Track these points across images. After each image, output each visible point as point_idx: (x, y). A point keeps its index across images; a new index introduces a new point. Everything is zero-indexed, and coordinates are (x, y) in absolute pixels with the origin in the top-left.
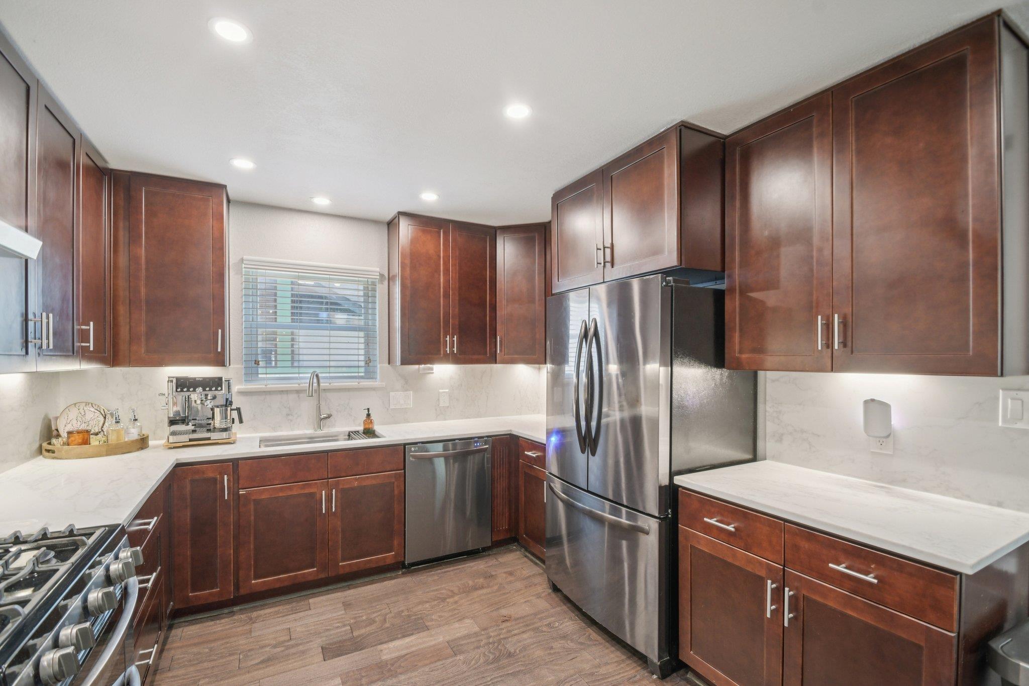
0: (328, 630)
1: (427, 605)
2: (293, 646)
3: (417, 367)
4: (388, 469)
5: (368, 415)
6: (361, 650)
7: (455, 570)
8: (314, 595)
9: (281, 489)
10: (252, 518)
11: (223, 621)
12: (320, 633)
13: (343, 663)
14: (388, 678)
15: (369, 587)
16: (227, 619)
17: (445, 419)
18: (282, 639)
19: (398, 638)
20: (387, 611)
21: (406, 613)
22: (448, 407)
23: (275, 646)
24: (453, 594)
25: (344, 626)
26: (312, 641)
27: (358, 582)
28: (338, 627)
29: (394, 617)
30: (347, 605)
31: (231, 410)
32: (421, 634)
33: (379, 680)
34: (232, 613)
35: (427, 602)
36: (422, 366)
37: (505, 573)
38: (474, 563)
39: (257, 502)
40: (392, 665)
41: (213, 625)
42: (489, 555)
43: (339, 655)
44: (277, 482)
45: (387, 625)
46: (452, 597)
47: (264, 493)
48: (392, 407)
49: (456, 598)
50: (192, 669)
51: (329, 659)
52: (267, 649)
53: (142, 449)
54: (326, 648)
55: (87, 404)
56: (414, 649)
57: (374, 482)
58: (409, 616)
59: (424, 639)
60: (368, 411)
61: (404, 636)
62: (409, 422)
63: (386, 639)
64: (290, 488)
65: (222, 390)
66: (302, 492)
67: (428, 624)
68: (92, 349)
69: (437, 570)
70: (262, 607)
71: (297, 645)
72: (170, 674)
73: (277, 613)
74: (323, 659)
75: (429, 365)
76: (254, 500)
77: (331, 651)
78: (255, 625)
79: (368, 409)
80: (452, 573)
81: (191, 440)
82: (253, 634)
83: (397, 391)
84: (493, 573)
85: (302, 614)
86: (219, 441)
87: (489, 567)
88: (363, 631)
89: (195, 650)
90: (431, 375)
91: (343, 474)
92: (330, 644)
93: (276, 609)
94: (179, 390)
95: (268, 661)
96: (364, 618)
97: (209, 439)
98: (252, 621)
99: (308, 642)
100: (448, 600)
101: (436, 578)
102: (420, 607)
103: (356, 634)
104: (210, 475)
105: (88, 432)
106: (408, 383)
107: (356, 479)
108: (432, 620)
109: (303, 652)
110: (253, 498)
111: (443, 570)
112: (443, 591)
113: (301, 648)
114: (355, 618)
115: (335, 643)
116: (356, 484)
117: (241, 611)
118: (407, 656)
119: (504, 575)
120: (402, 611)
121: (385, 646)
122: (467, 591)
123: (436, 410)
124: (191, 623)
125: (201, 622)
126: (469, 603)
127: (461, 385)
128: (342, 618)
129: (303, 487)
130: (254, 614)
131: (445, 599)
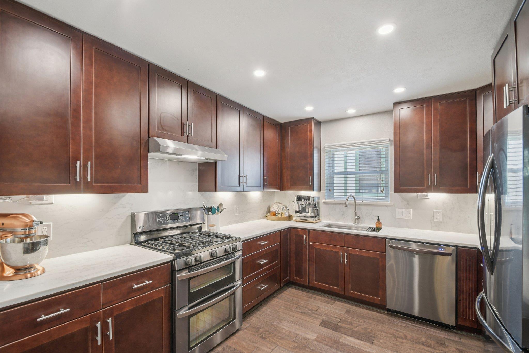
0: (331, 316)
1: (384, 334)
2: (315, 314)
3: (415, 194)
4: (376, 250)
5: (379, 220)
6: (335, 331)
7: (421, 328)
8: (339, 301)
9: (325, 246)
10: (314, 255)
11: (304, 293)
12: (328, 315)
13: (325, 331)
14: (334, 348)
15: (365, 310)
16: (305, 293)
17: (439, 230)
18: (314, 309)
19: (354, 337)
20: (362, 324)
21: (369, 330)
22: (441, 222)
23: (309, 310)
24: (406, 338)
25: (339, 318)
26: (322, 316)
27: (362, 305)
28: (336, 318)
29: (362, 329)
30: (348, 312)
31: (315, 209)
32: (367, 343)
33: (330, 346)
34: (308, 292)
35: (386, 333)
36: (419, 194)
37: (457, 349)
38: (439, 332)
39: (316, 249)
40: (341, 345)
41: (300, 293)
42: (457, 333)
43: (326, 327)
44: (323, 243)
45: (356, 329)
46: (403, 339)
47: (318, 246)
48: (398, 217)
49: (404, 341)
50: (283, 302)
51: (321, 326)
52: (307, 309)
53: (289, 220)
54: (324, 322)
55: (279, 203)
56: (356, 346)
57: (367, 255)
58: (369, 333)
59: (366, 346)
60: (379, 218)
61: (358, 339)
62: (410, 228)
63: (349, 335)
64: (328, 247)
65: (310, 201)
66: (333, 250)
67: (374, 341)
68: (267, 185)
69: (409, 322)
70: (319, 295)
71: (317, 314)
72: (278, 300)
73: (322, 299)
74: (319, 324)
75: (424, 194)
76: (315, 248)
77: (325, 324)
78: (311, 300)
79: (379, 217)
80: (417, 328)
81: (301, 220)
82: (308, 302)
83: (402, 208)
84: (446, 344)
85: (328, 305)
86: (310, 222)
87: (448, 339)
88: (343, 325)
89: (289, 297)
90: (427, 200)
91: (351, 247)
92: (327, 321)
93: (322, 298)
94: (297, 200)
95: (303, 313)
96: (349, 320)
97: (306, 220)
98: (311, 298)
99: (320, 316)
100: (398, 339)
101: (404, 325)
102: (379, 332)
103: (339, 324)
104: (301, 234)
105: (275, 212)
106: (408, 204)
107: (358, 251)
108: (379, 342)
109: (316, 318)
110: (315, 247)
111: (413, 324)
112: (401, 334)
113: (316, 316)
114: (345, 318)
115: (329, 322)
116: (358, 253)
117: (312, 293)
118: (351, 347)
119: (454, 349)
120: (368, 329)
121: (346, 336)
122: (416, 341)
123: (431, 223)
124: (296, 289)
125: (298, 290)
126: (410, 348)
127: (454, 208)
128: (341, 315)
129: (333, 248)
130: (314, 296)
131: (398, 337)
